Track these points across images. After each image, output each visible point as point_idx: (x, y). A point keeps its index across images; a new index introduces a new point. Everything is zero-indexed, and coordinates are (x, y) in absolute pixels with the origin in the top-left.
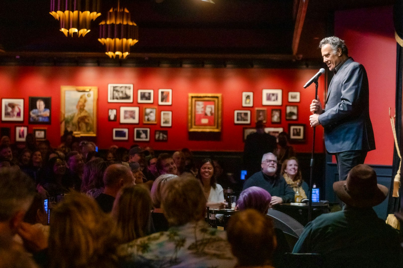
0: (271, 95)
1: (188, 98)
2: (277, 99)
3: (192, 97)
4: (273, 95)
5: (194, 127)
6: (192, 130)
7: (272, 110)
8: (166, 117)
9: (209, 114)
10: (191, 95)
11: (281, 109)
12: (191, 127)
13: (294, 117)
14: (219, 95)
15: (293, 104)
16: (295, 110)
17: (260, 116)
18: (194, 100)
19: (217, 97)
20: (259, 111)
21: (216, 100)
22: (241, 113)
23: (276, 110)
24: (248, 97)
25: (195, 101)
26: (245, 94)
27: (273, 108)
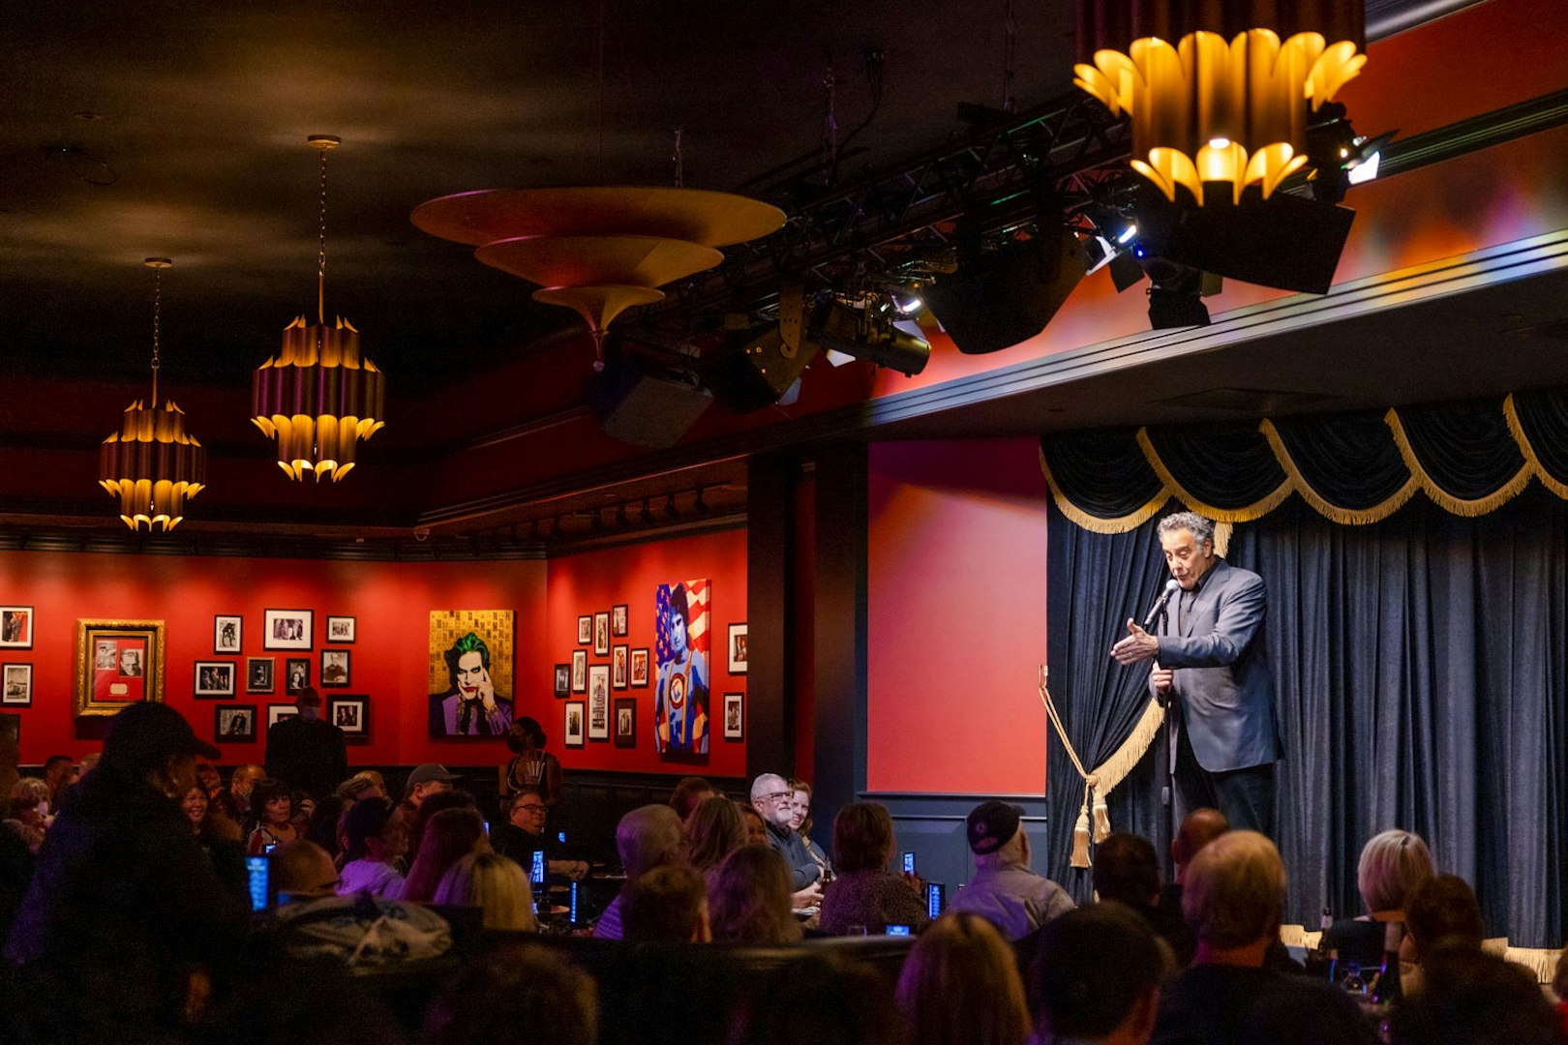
0: (286, 624)
1: (76, 628)
2: (300, 634)
3: (89, 628)
4: (291, 622)
5: (92, 704)
6: (87, 712)
7: (289, 661)
8: (17, 678)
9: (130, 672)
10: (84, 622)
11: (308, 658)
12: (85, 706)
13: (342, 679)
14: (159, 623)
15: (338, 647)
16: (343, 663)
17: (258, 676)
18: (92, 633)
19: (154, 629)
20: (255, 665)
21: (150, 634)
22: (211, 669)
23: (299, 661)
24: (229, 628)
25: (96, 637)
26: (222, 622)
27: (291, 656)
